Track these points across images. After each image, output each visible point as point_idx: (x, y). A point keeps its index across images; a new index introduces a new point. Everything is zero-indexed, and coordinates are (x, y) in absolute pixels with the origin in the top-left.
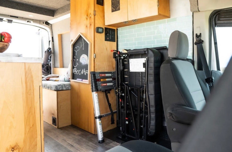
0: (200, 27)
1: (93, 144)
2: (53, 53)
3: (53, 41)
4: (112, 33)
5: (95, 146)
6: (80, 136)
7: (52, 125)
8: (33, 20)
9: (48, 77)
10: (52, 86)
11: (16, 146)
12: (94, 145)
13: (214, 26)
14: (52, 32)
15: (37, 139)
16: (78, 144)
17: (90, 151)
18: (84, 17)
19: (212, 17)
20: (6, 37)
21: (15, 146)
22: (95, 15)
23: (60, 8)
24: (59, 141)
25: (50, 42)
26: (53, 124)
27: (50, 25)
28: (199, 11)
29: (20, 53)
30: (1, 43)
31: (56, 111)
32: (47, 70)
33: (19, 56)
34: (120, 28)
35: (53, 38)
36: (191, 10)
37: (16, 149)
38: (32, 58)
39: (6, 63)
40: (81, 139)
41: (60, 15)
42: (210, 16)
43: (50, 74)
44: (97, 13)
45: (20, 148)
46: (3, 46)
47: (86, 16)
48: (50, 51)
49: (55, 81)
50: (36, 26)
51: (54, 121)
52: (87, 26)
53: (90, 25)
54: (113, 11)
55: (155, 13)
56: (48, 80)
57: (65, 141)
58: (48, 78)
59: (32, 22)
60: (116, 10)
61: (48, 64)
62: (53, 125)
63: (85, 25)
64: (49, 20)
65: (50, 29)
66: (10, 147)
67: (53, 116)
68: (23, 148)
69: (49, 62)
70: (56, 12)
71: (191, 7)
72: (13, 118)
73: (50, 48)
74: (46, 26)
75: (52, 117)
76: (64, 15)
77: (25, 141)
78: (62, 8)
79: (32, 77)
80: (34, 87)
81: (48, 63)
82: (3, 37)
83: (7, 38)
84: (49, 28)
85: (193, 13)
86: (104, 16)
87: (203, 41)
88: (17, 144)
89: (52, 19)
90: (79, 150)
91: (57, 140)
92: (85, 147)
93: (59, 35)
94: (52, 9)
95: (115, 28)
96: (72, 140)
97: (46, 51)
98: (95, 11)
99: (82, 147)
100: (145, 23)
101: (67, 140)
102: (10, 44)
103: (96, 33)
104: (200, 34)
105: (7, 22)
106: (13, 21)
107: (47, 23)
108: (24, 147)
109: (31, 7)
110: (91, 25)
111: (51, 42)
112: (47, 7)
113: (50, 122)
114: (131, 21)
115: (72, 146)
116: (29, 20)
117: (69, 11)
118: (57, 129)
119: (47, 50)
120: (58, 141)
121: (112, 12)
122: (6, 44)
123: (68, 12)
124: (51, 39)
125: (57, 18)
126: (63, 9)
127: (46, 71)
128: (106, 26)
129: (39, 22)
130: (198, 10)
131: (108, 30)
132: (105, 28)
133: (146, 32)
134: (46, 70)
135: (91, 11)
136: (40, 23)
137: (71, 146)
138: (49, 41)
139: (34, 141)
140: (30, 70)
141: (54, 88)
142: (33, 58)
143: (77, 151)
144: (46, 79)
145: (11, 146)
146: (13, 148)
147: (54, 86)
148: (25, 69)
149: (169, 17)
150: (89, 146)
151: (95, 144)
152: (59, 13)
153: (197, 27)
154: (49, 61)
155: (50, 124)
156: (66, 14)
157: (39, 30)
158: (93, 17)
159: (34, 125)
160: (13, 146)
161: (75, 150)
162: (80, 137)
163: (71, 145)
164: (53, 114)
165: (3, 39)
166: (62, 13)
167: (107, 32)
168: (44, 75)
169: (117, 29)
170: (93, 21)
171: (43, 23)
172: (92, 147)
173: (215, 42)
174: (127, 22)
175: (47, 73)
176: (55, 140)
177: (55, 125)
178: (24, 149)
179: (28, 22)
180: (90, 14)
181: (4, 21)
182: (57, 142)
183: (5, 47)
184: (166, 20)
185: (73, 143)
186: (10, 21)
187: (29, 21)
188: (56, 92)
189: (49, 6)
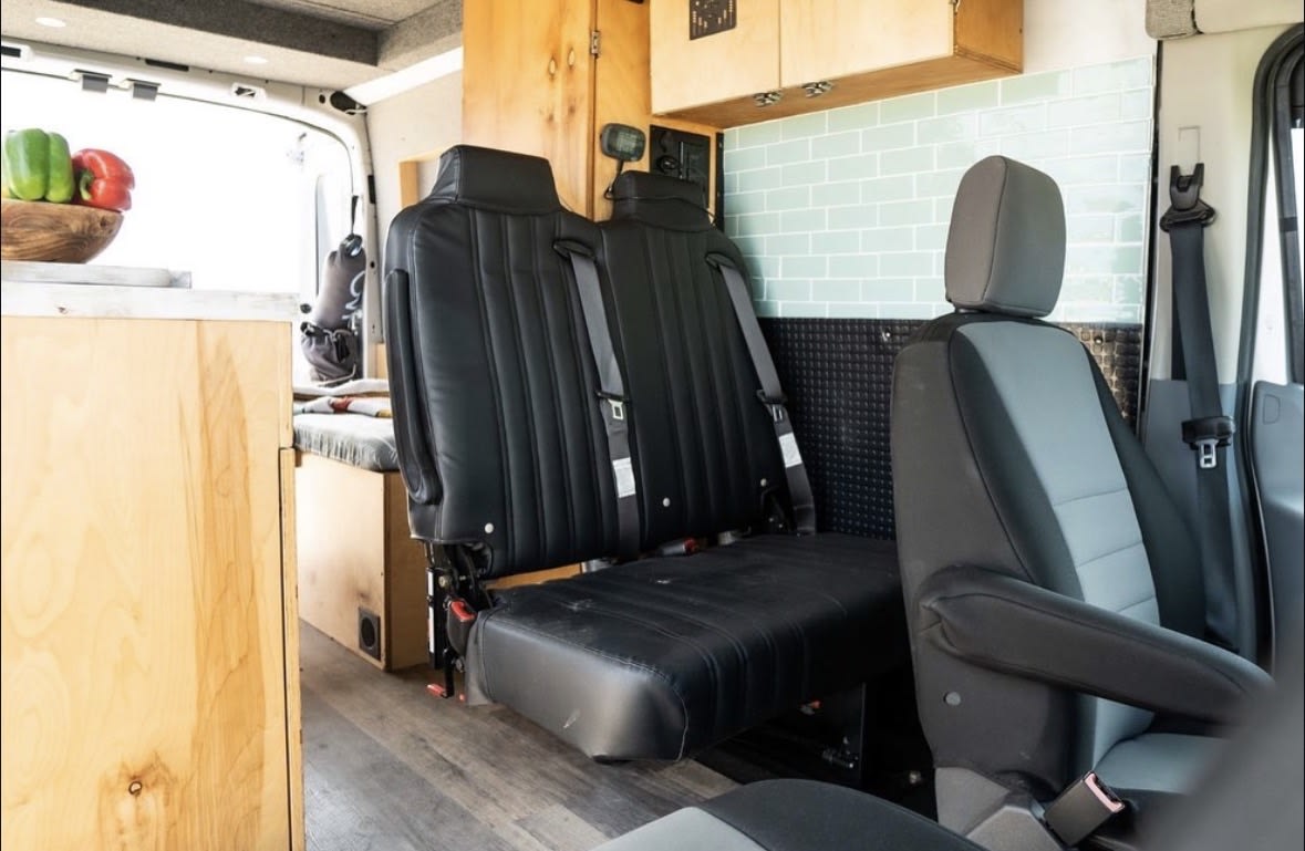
0: (1196, 128)
1: (569, 768)
2: (372, 265)
3: (373, 199)
4: (693, 157)
5: (581, 780)
6: (502, 720)
7: (357, 655)
8: (266, 82)
9: (342, 396)
10: (360, 447)
11: (152, 765)
12: (577, 772)
13: (1288, 118)
14: (369, 150)
15: (267, 732)
16: (488, 761)
17: (554, 807)
18: (538, 66)
19: (1276, 68)
20: (102, 177)
21: (150, 768)
22: (596, 56)
23: (410, 17)
24: (392, 743)
25: (359, 203)
26: (361, 647)
27: (359, 112)
28: (1200, 33)
29: (176, 268)
30: (78, 208)
31: (380, 582)
32: (340, 357)
33: (172, 282)
34: (737, 128)
35: (371, 180)
36: (1149, 29)
37: (154, 784)
38: (235, 295)
39: (96, 318)
40: (508, 737)
41: (410, 54)
42: (1261, 62)
43: (355, 378)
44: (606, 44)
45: (175, 780)
46: (87, 224)
47: (546, 58)
48: (355, 252)
49: (377, 416)
50: (286, 118)
51: (368, 630)
52: (551, 118)
53: (566, 112)
54: (696, 33)
55: (937, 43)
56: (340, 409)
57: (422, 744)
58: (340, 400)
59: (260, 92)
60: (713, 29)
61: (345, 325)
62: (362, 654)
63: (541, 112)
64: (354, 85)
65: (359, 134)
66: (120, 775)
67: (365, 606)
68: (192, 778)
69: (349, 312)
70: (388, 37)
71: (1148, 11)
72: (136, 618)
73: (359, 238)
74: (334, 115)
75: (359, 609)
76: (433, 55)
77: (197, 745)
78: (420, 17)
79: (237, 397)
80: (251, 455)
81: (345, 317)
82: (86, 177)
83: (107, 181)
84: (353, 125)
85: (1160, 44)
86: (647, 62)
87: (1211, 212)
88: (157, 758)
89: (370, 79)
90: (494, 800)
91: (378, 740)
92: (529, 781)
93: (404, 166)
94: (368, 21)
95: (709, 132)
96: (458, 741)
97: (334, 254)
98: (595, 33)
99: (510, 784)
100: (879, 102)
101: (434, 741)
102: (124, 213)
103: (599, 157)
104: (1200, 168)
105: (131, 93)
106: (160, 90)
107: (342, 101)
108: (196, 777)
109: (252, 14)
110: (572, 110)
111: (363, 203)
112: (339, 14)
113: (350, 637)
114: (798, 88)
115: (459, 773)
116: (244, 83)
117: (461, 35)
118: (383, 675)
119: (343, 246)
120: (384, 743)
121: (692, 37)
122: (102, 213)
123: (453, 36)
124: (362, 189)
125: (394, 71)
126: (427, 24)
127: (335, 358)
128: (656, 116)
129: (301, 91)
130: (1190, 25)
131: (666, 142)
132: (652, 127)
133: (878, 153)
134: (334, 353)
135: (577, 34)
136: (303, 102)
137: (450, 772)
138: (355, 200)
139: (248, 742)
140: (229, 360)
141: (369, 456)
142: (241, 294)
143: (481, 800)
144: (333, 406)
145: (124, 765)
146: (136, 779)
147: (371, 442)
148: (201, 353)
149: (1016, 69)
150: (545, 775)
151: (579, 767)
152: (407, 44)
153: (1181, 129)
154: (349, 306)
155: (345, 644)
156: (440, 52)
157: (304, 135)
158: (583, 65)
159: (248, 658)
160: (136, 767)
161: (474, 794)
162: (502, 726)
163: (453, 767)
164: (364, 596)
165: (89, 188)
166: (418, 44)
167: (665, 150)
168: (321, 379)
169: (720, 137)
170: (583, 87)
171: (322, 99)
172: (564, 786)
173: (1287, 215)
174: (774, 94)
175: (341, 371)
176: (367, 738)
177: (371, 653)
178: (195, 788)
179: (240, 91)
180: (571, 49)
181: (116, 87)
182: (378, 745)
183: (98, 234)
184: (1000, 83)
185: (464, 756)
186: (145, 90)
187: (245, 86)
188: (380, 477)
189: (351, 8)
